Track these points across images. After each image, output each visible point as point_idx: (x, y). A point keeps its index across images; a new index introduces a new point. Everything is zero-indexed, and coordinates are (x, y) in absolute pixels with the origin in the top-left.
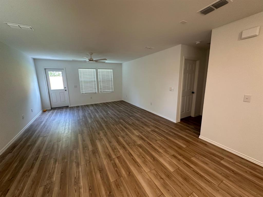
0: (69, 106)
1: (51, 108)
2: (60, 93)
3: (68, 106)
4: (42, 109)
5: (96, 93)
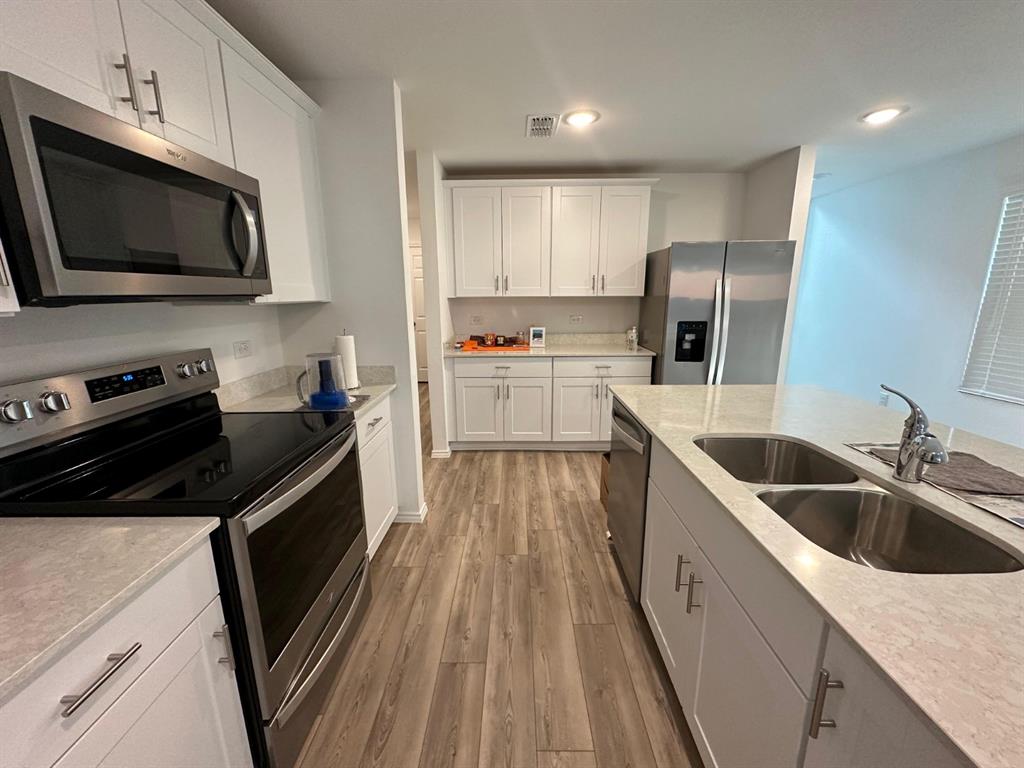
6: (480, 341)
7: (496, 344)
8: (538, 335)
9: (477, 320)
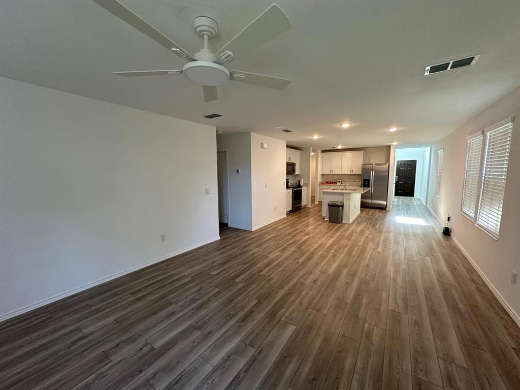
6: (327, 183)
7: (330, 183)
8: (339, 182)
9: (328, 178)
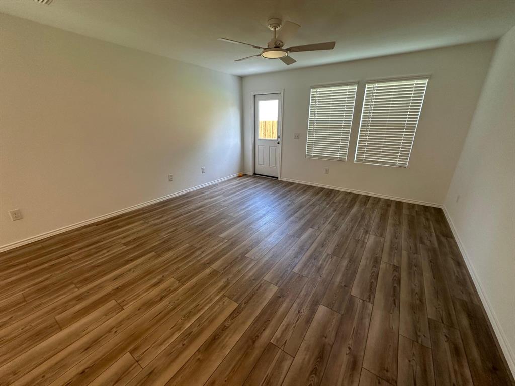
0: (279, 179)
1: (255, 174)
2: (270, 147)
3: (277, 178)
4: (240, 172)
5: (342, 160)
